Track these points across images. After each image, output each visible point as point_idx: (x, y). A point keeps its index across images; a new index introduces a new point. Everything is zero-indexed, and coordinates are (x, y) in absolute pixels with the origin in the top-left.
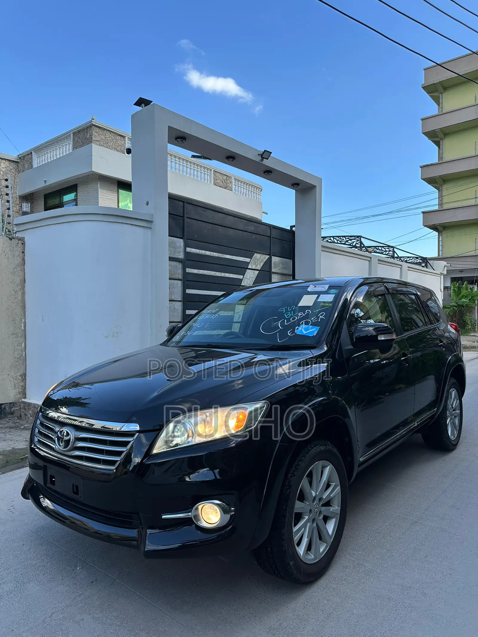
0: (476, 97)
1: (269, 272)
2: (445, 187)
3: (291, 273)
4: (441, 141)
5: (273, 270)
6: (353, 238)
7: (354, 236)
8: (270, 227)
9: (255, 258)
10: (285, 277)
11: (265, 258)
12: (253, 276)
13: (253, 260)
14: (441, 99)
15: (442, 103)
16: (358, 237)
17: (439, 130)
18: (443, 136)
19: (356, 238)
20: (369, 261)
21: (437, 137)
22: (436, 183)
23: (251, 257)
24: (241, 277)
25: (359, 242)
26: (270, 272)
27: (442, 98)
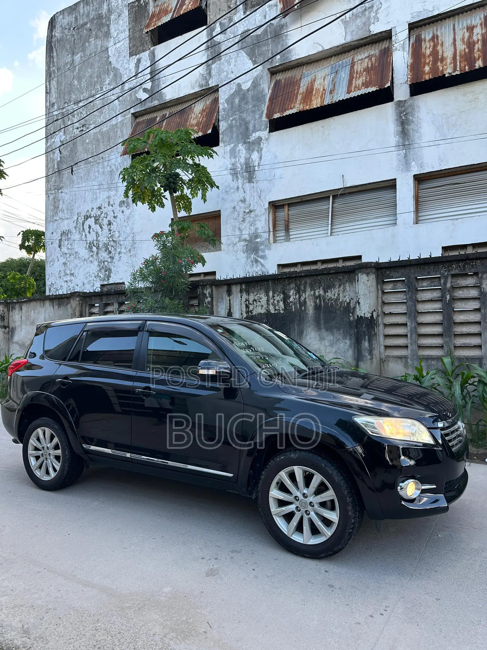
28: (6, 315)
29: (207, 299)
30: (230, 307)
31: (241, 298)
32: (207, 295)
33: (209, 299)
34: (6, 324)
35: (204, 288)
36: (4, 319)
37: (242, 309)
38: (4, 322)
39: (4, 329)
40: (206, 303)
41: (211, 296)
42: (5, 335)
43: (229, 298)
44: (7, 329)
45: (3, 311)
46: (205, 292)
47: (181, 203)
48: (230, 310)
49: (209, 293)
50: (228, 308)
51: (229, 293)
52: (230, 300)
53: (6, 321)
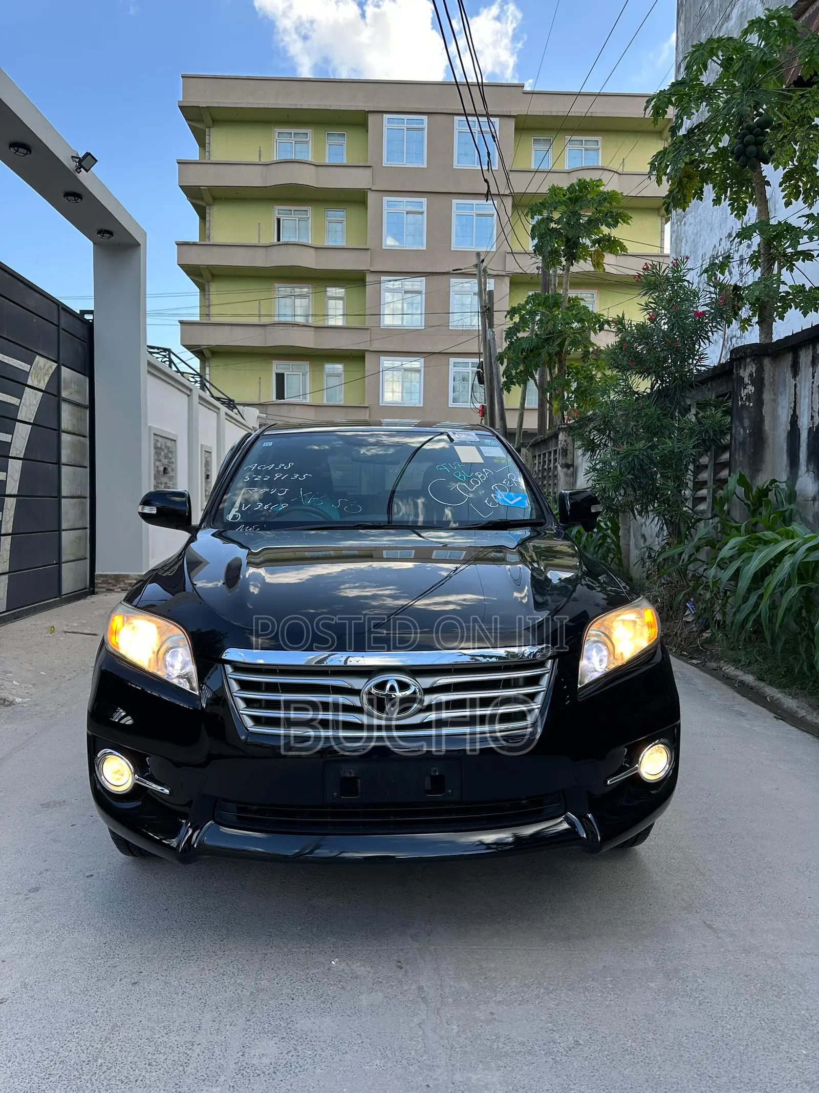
0: (260, 151)
1: (55, 396)
2: (214, 287)
3: (87, 403)
4: (207, 208)
5: (64, 394)
6: (156, 351)
7: (158, 348)
8: (58, 305)
9: (37, 366)
10: (79, 409)
11: (51, 367)
12: (35, 403)
13: (34, 368)
14: (207, 137)
15: (209, 143)
16: (165, 350)
17: (206, 188)
18: (211, 200)
19: (161, 352)
20: (188, 396)
21: (202, 199)
22: (201, 276)
23: (30, 362)
24: (14, 401)
25: (168, 359)
26: (59, 397)
27: (209, 135)
28: (570, 447)
29: (745, 388)
30: (795, 402)
31: (813, 378)
32: (746, 380)
33: (751, 389)
34: (569, 462)
35: (740, 364)
36: (566, 454)
37: (814, 406)
38: (566, 459)
39: (565, 470)
40: (742, 398)
41: (759, 382)
42: (568, 479)
43: (794, 383)
44: (571, 468)
45: (565, 441)
46: (742, 373)
47: (802, 181)
48: (794, 410)
49: (751, 375)
50: (793, 405)
51: (795, 369)
52: (795, 385)
53: (569, 456)
